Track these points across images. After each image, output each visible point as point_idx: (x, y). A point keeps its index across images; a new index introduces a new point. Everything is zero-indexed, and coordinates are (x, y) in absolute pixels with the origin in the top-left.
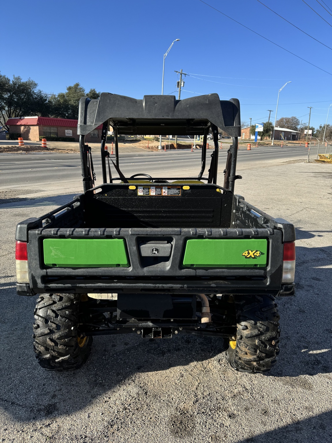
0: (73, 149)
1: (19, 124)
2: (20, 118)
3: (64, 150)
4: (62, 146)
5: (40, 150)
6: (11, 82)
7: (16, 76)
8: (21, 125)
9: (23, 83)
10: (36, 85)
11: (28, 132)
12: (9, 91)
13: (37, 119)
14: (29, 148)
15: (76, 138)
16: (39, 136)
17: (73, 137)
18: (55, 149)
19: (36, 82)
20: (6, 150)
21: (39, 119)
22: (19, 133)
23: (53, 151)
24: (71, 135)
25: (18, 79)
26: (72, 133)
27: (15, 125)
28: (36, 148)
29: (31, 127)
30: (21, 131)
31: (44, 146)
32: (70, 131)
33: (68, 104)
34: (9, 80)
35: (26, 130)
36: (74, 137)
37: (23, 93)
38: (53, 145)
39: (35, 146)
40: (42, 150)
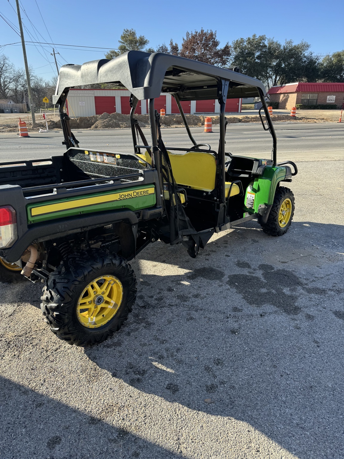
0: (325, 118)
1: (279, 92)
2: (281, 86)
3: (313, 120)
4: (315, 114)
5: (286, 119)
6: (282, 48)
7: (288, 40)
8: (281, 93)
9: (295, 46)
10: (308, 46)
11: (286, 101)
12: (277, 57)
13: (297, 86)
14: (276, 118)
15: (338, 105)
16: (295, 104)
17: (334, 104)
18: (303, 118)
19: (309, 44)
20: (253, 120)
21: (299, 85)
22: (277, 102)
23: (301, 121)
24: (334, 102)
25: (290, 42)
26: (334, 99)
27: (275, 94)
28: (283, 118)
29: (290, 95)
30: (280, 100)
31: (293, 115)
32: (333, 96)
33: (341, 65)
34: (280, 46)
35: (285, 99)
36: (336, 104)
37: (292, 58)
38: (303, 114)
39: (283, 115)
40: (289, 120)
